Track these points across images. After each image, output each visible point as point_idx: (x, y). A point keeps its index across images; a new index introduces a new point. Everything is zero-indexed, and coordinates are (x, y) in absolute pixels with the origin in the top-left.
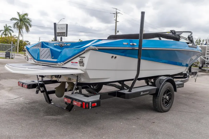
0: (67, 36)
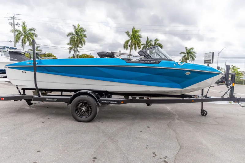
0: (212, 63)
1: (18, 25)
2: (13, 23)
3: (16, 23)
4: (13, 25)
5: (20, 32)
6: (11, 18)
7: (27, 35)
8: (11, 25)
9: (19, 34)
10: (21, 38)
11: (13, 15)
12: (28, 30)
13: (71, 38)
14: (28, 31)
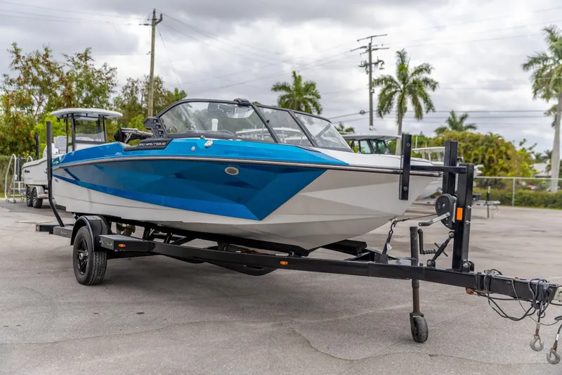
1: (380, 64)
2: (368, 62)
3: (374, 60)
4: (368, 67)
5: (392, 80)
6: (364, 50)
7: (409, 87)
8: (364, 68)
9: (389, 87)
10: (396, 98)
11: (369, 40)
12: (413, 71)
13: (538, 76)
14: (412, 75)
